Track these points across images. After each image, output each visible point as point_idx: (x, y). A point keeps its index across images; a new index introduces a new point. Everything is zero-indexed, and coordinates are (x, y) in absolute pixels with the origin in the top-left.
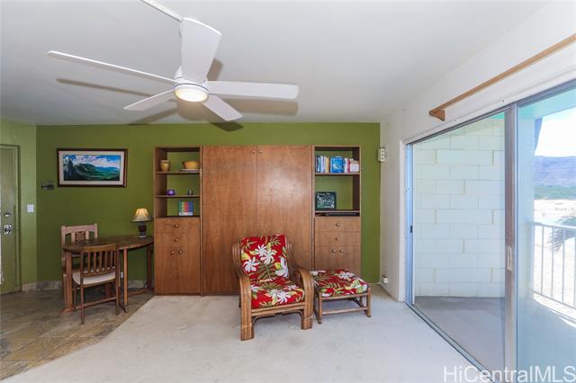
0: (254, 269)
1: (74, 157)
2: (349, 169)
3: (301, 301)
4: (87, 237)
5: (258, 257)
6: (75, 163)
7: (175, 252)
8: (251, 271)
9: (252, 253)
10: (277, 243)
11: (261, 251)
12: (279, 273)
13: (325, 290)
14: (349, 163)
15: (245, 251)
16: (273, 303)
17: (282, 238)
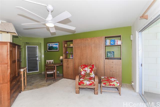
0: (84, 74)
1: (49, 45)
2: (117, 44)
3: (94, 85)
4: (51, 63)
5: (85, 71)
6: (50, 46)
7: (68, 68)
8: (83, 75)
9: (84, 69)
10: (91, 67)
11: (86, 69)
12: (91, 76)
13: (103, 83)
14: (117, 41)
15: (82, 69)
16: (85, 84)
17: (93, 66)
